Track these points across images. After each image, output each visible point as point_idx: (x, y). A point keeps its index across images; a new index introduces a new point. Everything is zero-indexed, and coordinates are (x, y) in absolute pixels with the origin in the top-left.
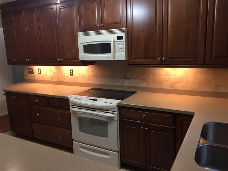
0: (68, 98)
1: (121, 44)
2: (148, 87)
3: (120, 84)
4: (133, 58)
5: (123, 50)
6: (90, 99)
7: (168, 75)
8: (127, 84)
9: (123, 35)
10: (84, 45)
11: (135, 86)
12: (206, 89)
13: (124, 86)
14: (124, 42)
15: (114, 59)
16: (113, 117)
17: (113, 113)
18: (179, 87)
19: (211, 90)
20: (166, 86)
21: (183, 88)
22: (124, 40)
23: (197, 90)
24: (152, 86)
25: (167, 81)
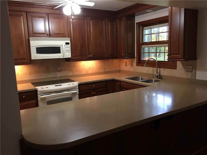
0: (37, 89)
1: (68, 47)
2: (73, 74)
3: (53, 76)
4: (74, 56)
5: (69, 51)
6: (56, 86)
7: (84, 66)
8: (59, 76)
9: (69, 42)
10: (36, 48)
11: (65, 75)
12: (101, 71)
13: (57, 77)
14: (70, 47)
15: (64, 57)
16: (76, 92)
17: (76, 90)
18: (90, 72)
19: (103, 71)
20: (84, 72)
21: (92, 72)
22: (70, 45)
23: (98, 72)
24: (76, 73)
25: (84, 69)
